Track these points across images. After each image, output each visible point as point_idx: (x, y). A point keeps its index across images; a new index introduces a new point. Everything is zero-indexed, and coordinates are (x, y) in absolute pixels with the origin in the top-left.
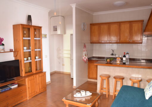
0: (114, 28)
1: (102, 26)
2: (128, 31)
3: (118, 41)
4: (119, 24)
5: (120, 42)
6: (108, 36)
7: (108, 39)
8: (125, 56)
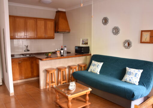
0: (30, 22)
1: (18, 20)
2: (43, 27)
3: (36, 37)
4: (35, 20)
5: (37, 37)
6: (25, 32)
7: (25, 35)
8: (62, 49)
